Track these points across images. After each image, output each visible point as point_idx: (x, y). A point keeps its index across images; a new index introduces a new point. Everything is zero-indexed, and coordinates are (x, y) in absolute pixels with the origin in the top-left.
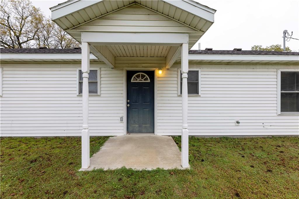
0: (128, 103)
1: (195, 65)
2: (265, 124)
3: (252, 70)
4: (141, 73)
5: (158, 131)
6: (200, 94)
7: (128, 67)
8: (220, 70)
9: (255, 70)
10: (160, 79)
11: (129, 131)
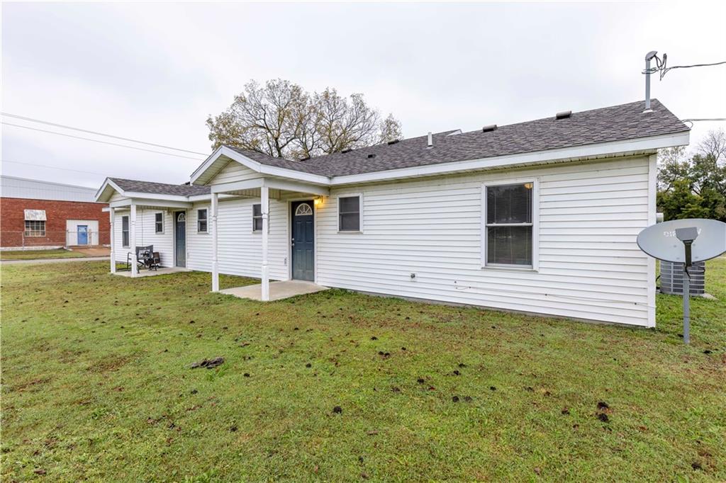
0: (293, 242)
1: (357, 188)
2: (458, 284)
3: (436, 188)
4: (304, 204)
5: (319, 279)
6: (361, 230)
7: (291, 198)
8: (389, 192)
9: (442, 187)
10: (320, 211)
11: (293, 278)
